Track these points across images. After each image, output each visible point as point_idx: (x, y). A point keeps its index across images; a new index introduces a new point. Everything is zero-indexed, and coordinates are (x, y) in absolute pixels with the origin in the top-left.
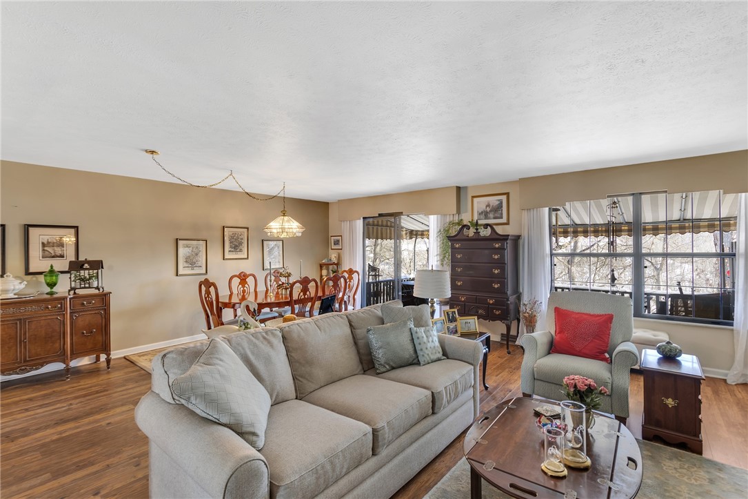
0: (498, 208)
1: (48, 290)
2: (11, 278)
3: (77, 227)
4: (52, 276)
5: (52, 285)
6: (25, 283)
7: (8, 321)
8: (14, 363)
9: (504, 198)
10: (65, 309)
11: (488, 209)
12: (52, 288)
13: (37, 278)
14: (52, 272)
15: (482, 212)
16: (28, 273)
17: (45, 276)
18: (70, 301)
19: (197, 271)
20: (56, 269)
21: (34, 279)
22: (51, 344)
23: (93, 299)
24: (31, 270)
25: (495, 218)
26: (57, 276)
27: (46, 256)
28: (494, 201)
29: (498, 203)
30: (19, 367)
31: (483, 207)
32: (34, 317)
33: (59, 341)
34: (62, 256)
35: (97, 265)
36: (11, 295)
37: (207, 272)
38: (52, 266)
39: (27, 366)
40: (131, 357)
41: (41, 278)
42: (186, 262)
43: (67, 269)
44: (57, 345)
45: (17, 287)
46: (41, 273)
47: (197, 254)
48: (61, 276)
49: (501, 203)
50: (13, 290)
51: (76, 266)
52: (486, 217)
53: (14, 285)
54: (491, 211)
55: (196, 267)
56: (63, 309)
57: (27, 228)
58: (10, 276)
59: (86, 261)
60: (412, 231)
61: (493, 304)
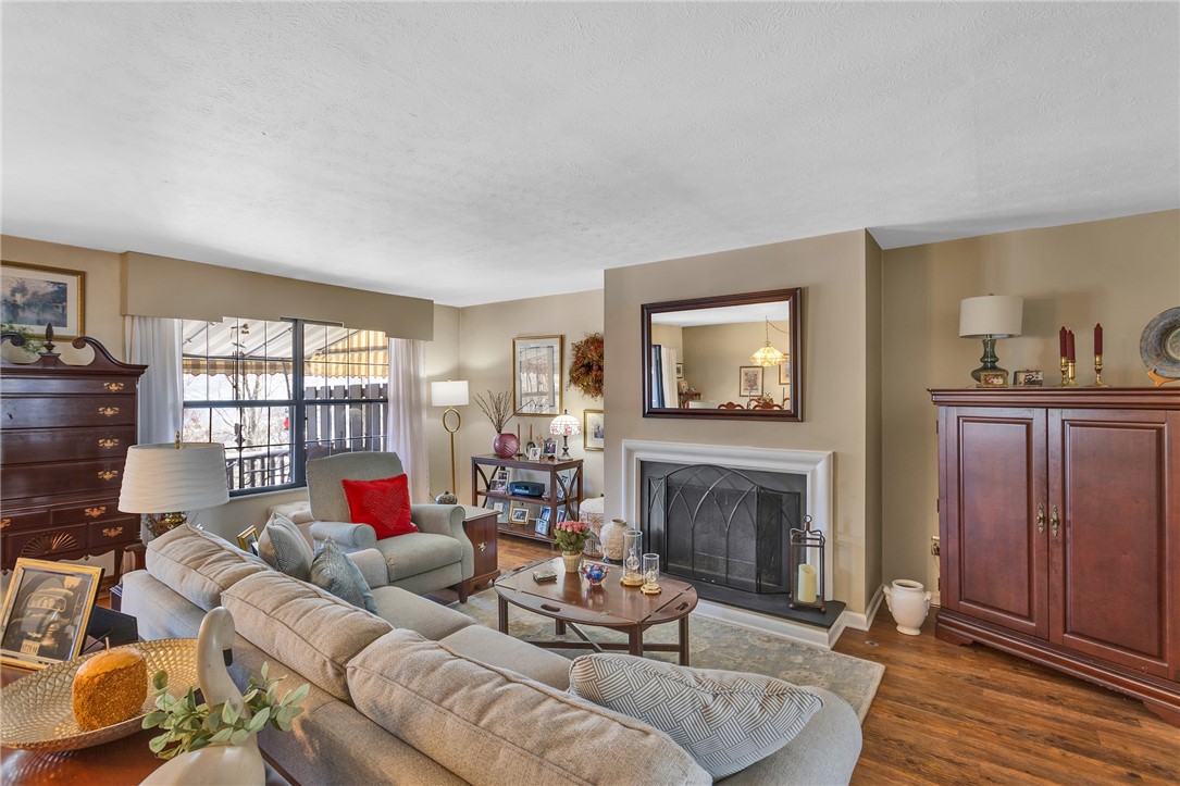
0: (54, 301)
9: (71, 282)
29: (52, 289)
49: (63, 291)
61: (100, 517)
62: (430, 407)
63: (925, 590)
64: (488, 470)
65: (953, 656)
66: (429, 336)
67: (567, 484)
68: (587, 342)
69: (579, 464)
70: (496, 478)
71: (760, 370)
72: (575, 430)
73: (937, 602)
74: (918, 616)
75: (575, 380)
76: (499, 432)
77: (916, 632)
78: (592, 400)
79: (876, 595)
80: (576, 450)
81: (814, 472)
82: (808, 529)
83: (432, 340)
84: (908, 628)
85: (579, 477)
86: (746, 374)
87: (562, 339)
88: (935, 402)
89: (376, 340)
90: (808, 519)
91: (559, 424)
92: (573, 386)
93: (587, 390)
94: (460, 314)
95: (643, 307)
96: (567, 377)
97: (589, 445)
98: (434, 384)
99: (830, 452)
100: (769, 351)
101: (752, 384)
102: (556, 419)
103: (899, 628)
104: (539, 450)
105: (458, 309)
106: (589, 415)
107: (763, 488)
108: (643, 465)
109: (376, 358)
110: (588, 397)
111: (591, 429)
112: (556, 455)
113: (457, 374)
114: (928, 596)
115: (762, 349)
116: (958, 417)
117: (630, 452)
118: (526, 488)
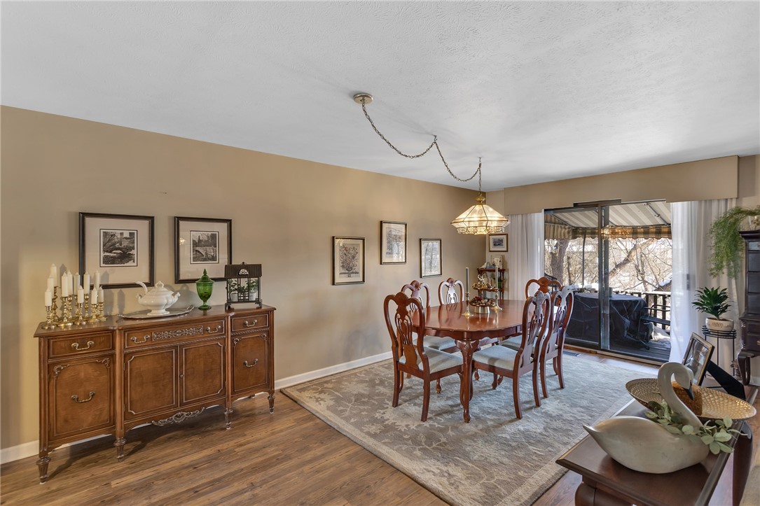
1: (200, 303)
2: (163, 289)
3: (230, 221)
4: (205, 285)
5: (205, 297)
6: (179, 294)
7: (162, 348)
8: (169, 408)
10: (226, 331)
12: (205, 301)
13: (188, 288)
14: (205, 279)
16: (178, 281)
17: (198, 285)
18: (231, 320)
19: (354, 278)
20: (210, 276)
21: (185, 288)
22: (210, 380)
23: (255, 318)
24: (182, 277)
26: (211, 285)
27: (198, 257)
30: (175, 413)
32: (192, 343)
33: (219, 376)
34: (214, 258)
35: (255, 271)
36: (163, 312)
37: (364, 281)
38: (205, 272)
39: (184, 411)
40: (288, 390)
41: (193, 288)
42: (343, 266)
43: (223, 276)
44: (217, 381)
45: (171, 301)
46: (193, 281)
47: (354, 257)
48: (215, 285)
50: (167, 305)
51: (232, 271)
53: (167, 298)
55: (353, 273)
56: (223, 330)
57: (177, 220)
58: (161, 285)
59: (244, 266)
60: (577, 228)
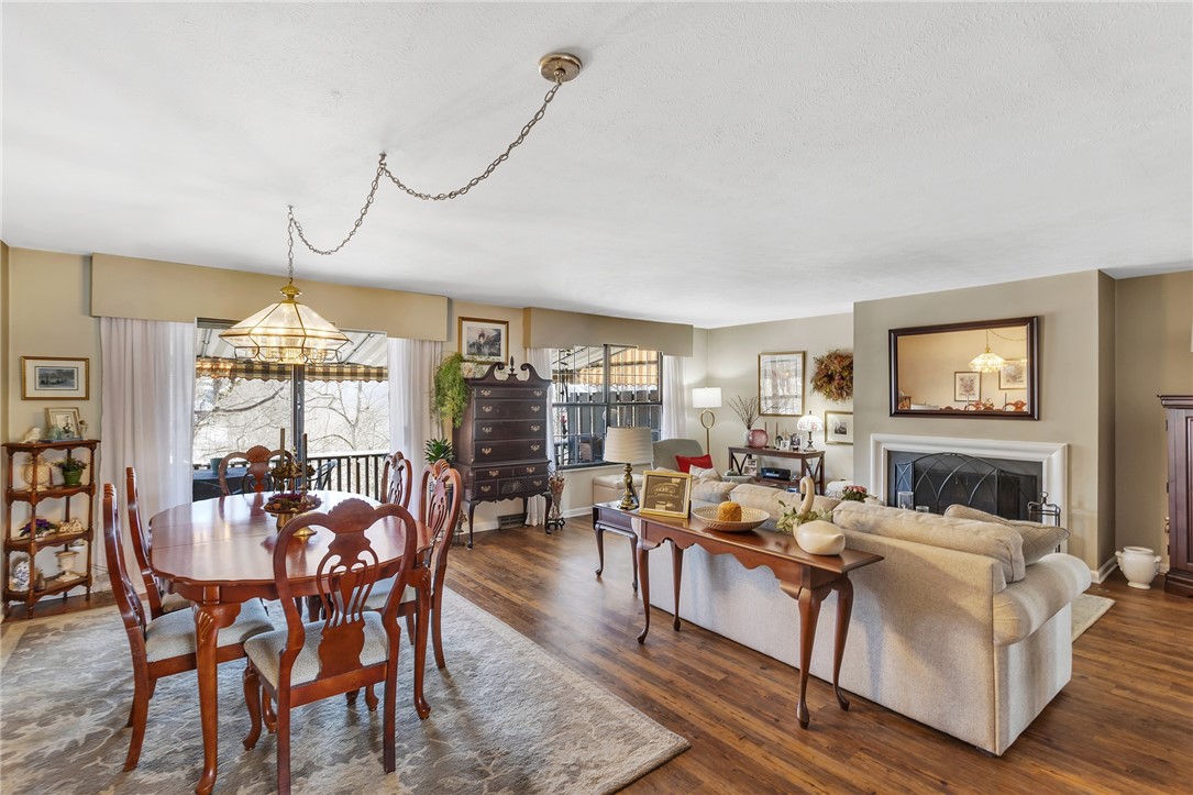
0: (495, 341)
9: (502, 327)
11: (482, 341)
15: (474, 344)
25: (491, 354)
28: (490, 329)
29: (495, 333)
31: (475, 337)
49: (499, 334)
52: (480, 352)
54: (485, 343)
61: (533, 474)
62: (690, 407)
63: (1155, 555)
64: (740, 457)
65: (1179, 602)
66: (690, 354)
67: (813, 469)
68: (829, 357)
69: (821, 455)
70: (746, 464)
71: (978, 375)
72: (820, 427)
73: (1166, 568)
74: (1149, 575)
75: (818, 388)
76: (749, 428)
77: (1147, 587)
78: (834, 403)
79: (1109, 562)
80: (819, 443)
81: (1049, 460)
82: (1045, 502)
83: (692, 356)
84: (1138, 582)
85: (821, 466)
86: (962, 380)
87: (804, 354)
88: (1165, 406)
89: (640, 356)
90: (1044, 495)
91: (806, 422)
92: (816, 393)
93: (829, 395)
94: (710, 334)
95: (890, 331)
96: (810, 386)
97: (829, 439)
98: (694, 390)
99: (1065, 444)
100: (989, 358)
101: (968, 388)
102: (801, 419)
103: (1129, 584)
104: (788, 442)
105: (707, 330)
106: (829, 416)
107: (1003, 471)
108: (890, 454)
109: (641, 371)
110: (830, 401)
111: (831, 427)
112: (800, 447)
113: (708, 382)
114: (1158, 559)
115: (982, 356)
116: (1187, 418)
117: (878, 444)
118: (776, 472)
